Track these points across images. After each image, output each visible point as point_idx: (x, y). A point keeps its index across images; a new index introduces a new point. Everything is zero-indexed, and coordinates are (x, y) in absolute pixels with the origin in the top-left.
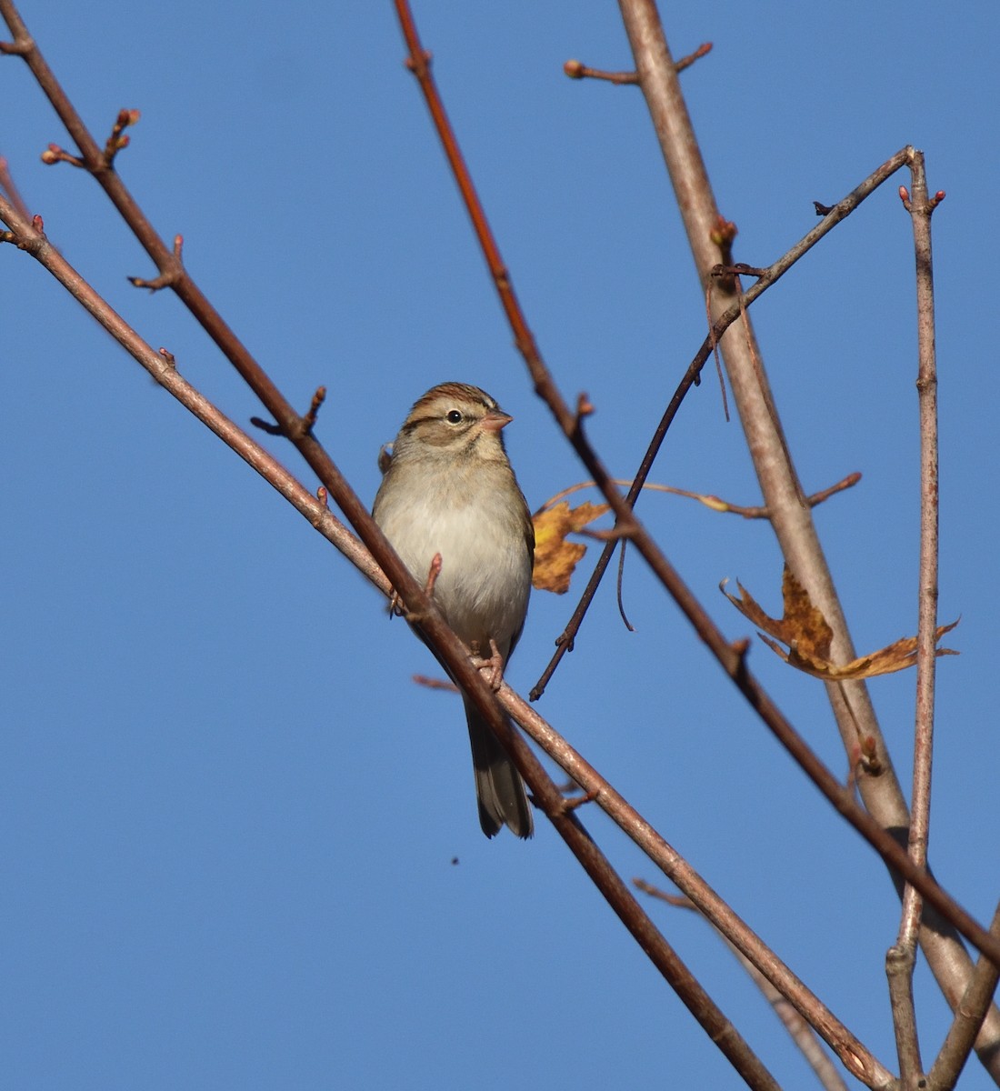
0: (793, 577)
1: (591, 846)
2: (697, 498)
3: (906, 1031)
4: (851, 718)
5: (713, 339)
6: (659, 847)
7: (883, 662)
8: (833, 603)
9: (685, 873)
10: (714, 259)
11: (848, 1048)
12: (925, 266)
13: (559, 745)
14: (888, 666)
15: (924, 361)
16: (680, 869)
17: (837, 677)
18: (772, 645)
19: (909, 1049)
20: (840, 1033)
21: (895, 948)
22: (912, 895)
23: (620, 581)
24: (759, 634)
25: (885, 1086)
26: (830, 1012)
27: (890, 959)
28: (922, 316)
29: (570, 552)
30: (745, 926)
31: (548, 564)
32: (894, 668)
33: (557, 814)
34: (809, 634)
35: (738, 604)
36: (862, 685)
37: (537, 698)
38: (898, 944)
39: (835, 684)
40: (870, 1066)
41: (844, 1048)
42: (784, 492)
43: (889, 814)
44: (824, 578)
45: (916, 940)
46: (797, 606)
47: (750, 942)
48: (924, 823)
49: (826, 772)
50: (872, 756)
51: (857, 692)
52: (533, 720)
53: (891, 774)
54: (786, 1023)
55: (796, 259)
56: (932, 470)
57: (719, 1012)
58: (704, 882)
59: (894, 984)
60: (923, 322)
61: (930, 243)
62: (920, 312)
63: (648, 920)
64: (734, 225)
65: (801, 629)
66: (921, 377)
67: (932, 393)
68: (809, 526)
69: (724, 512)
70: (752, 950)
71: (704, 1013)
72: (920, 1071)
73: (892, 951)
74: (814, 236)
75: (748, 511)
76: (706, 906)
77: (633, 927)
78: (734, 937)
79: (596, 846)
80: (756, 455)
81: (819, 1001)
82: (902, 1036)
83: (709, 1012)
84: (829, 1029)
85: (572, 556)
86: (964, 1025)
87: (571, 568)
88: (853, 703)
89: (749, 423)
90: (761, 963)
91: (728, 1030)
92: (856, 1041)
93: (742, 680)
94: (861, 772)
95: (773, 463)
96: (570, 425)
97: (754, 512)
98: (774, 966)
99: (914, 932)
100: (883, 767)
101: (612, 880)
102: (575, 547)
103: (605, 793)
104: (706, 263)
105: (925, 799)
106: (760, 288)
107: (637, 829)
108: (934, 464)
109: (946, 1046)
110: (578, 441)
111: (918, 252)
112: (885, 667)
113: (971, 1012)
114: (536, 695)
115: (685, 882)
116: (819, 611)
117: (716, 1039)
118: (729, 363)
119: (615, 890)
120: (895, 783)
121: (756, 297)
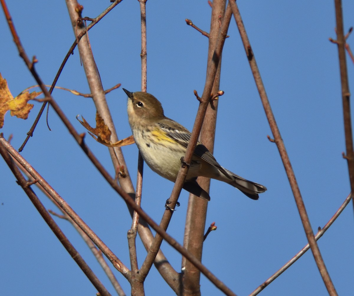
0: (99, 115)
1: (36, 197)
2: (70, 91)
3: (133, 256)
4: (117, 160)
5: (78, 40)
6: (58, 198)
7: (127, 142)
8: (112, 124)
9: (66, 206)
10: (76, 17)
11: (115, 261)
12: (144, 19)
13: (27, 165)
14: (129, 143)
15: (143, 48)
16: (64, 205)
17: (113, 146)
18: (93, 136)
19: (134, 262)
20: (113, 256)
21: (130, 230)
22: (136, 215)
23: (47, 115)
24: (88, 132)
25: (127, 273)
26: (110, 250)
27: (129, 234)
28: (143, 34)
29: (29, 107)
30: (84, 223)
31: (22, 110)
32: (130, 143)
33: (25, 187)
34: (104, 133)
35: (82, 123)
36: (120, 149)
37: (21, 151)
38: (131, 229)
39: (111, 148)
40: (122, 267)
41: (114, 261)
42: (97, 89)
43: (128, 189)
44: (109, 116)
45: (137, 228)
46: (101, 124)
47: (86, 228)
48: (140, 191)
49: (108, 175)
50: (123, 172)
51: (119, 151)
52: (20, 157)
53: (129, 177)
54: (95, 255)
55: (104, 16)
56: (145, 82)
57: (75, 249)
58: (71, 209)
59: (130, 241)
60: (143, 36)
61: (145, 12)
62: (142, 33)
63: (53, 220)
64: (83, 6)
65: (102, 131)
66: (142, 53)
67: (145, 58)
68: (105, 100)
69: (78, 95)
70: (86, 230)
71: (70, 249)
72: (137, 268)
73: (129, 231)
74: (110, 9)
75: (86, 95)
76: (72, 216)
77: (48, 222)
78: (81, 226)
79: (37, 197)
80: (88, 78)
81: (107, 246)
82: (132, 257)
83: (72, 249)
84: (110, 255)
85: (30, 108)
86: (151, 254)
87: (29, 111)
88: (118, 155)
89: (86, 68)
90: (89, 234)
91: (77, 255)
92: (118, 259)
93: (83, 146)
94: (120, 176)
95: (93, 80)
96: (30, 66)
97: (88, 95)
98: (93, 235)
99: (136, 225)
100: (126, 175)
101: (42, 207)
102: (30, 105)
103: (42, 180)
104: (74, 18)
105: (141, 184)
106: (93, 25)
107: (51, 192)
108: (145, 80)
109: (146, 261)
110: (33, 71)
111: (142, 14)
112: (127, 143)
113: (154, 250)
114: (21, 150)
115: (66, 209)
116: (107, 126)
117: (74, 257)
118: (80, 49)
119: (43, 211)
120: (130, 180)
121: (91, 27)
